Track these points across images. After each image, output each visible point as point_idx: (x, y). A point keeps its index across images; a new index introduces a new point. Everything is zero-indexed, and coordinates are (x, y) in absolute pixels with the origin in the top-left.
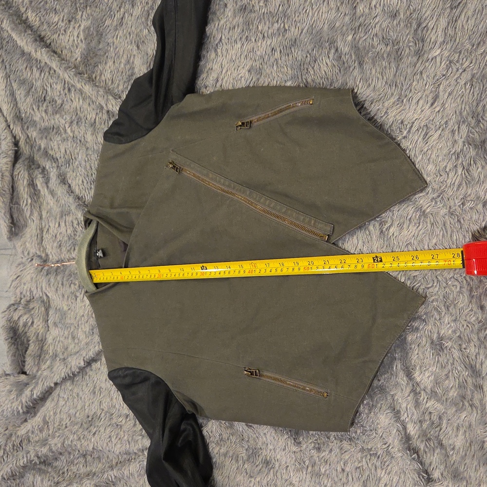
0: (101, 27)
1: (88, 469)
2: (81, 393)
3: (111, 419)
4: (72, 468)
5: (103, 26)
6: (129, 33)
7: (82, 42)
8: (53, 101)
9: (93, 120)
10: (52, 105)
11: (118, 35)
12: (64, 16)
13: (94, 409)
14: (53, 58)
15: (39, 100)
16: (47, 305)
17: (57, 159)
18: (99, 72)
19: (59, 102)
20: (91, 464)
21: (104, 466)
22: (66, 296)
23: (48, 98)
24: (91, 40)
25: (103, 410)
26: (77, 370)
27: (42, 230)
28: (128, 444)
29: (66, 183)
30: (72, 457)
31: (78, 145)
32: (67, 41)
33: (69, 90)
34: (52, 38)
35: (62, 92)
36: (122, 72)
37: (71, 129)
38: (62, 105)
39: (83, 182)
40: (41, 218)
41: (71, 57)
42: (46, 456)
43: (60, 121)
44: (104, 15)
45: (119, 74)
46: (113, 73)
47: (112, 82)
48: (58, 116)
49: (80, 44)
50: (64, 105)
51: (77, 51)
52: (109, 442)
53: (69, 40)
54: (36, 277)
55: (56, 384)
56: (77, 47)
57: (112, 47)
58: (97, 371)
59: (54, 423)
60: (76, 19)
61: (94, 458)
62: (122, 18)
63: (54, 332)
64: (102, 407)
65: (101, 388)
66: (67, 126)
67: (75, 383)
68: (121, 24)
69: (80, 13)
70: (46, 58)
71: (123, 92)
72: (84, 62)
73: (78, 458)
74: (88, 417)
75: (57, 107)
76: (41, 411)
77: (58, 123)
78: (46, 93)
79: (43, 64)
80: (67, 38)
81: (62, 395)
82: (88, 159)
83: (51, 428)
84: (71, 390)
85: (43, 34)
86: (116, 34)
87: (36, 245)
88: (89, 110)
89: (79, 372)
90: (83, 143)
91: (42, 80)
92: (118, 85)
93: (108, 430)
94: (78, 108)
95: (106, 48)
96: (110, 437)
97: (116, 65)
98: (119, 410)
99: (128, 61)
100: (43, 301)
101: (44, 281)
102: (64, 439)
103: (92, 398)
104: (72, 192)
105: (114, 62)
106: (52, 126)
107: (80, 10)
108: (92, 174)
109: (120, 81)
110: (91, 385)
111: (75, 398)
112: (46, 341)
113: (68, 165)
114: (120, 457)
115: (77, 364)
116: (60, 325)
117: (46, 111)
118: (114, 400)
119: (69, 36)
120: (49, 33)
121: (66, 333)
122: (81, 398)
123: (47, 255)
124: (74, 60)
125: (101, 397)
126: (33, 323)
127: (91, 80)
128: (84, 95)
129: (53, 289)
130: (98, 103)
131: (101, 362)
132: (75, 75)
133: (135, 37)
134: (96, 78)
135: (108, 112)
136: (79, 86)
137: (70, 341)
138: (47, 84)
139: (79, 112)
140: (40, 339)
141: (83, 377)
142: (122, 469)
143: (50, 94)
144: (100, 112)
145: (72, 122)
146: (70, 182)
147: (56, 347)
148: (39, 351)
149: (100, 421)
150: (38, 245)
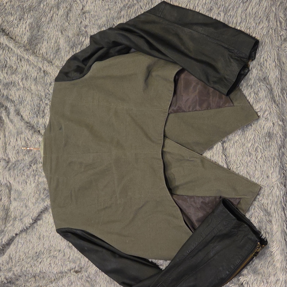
0: (39, 22)
1: (37, 284)
2: (31, 239)
3: (50, 253)
4: (27, 284)
5: (41, 21)
6: (57, 25)
7: (28, 31)
8: (11, 67)
9: (35, 77)
10: (11, 69)
11: (49, 27)
12: (16, 17)
13: (40, 248)
14: (10, 41)
15: (2, 67)
16: (10, 188)
17: (14, 101)
18: (38, 48)
19: (15, 67)
20: (39, 281)
21: (47, 282)
22: (20, 183)
23: (8, 65)
24: (33, 31)
25: (45, 248)
26: (29, 225)
27: (6, 144)
28: (61, 267)
29: (20, 115)
30: (27, 278)
31: (26, 92)
32: (19, 31)
33: (21, 60)
34: (10, 30)
35: (16, 62)
36: (52, 48)
37: (22, 83)
38: (16, 69)
39: (29, 113)
40: (5, 137)
41: (21, 41)
42: (11, 278)
43: (15, 78)
44: (41, 15)
45: (51, 49)
46: (47, 48)
47: (47, 54)
48: (14, 76)
49: (27, 33)
50: (17, 69)
51: (25, 37)
52: (50, 266)
53: (20, 31)
54: (3, 171)
55: (16, 234)
56: (25, 35)
57: (46, 34)
58: (41, 226)
59: (16, 258)
60: (24, 18)
61: (40, 277)
62: (52, 17)
63: (14, 204)
64: (44, 247)
65: (43, 236)
66: (20, 81)
67: (28, 234)
68: (51, 20)
69: (26, 15)
70: (6, 42)
71: (53, 59)
72: (29, 43)
73: (31, 278)
74: (36, 253)
75: (14, 71)
76: (7, 252)
77: (15, 80)
78: (7, 63)
79: (4, 46)
80: (19, 30)
81: (20, 241)
82: (32, 100)
83: (14, 261)
84: (25, 238)
85: (4, 28)
86: (49, 26)
87: (2, 153)
88: (33, 71)
89: (30, 227)
90: (29, 90)
91: (4, 55)
92: (50, 55)
93: (49, 260)
94: (26, 70)
95: (43, 34)
96: (50, 264)
97: (49, 44)
98: (55, 248)
99: (56, 42)
100: (7, 186)
101: (7, 174)
102: (22, 267)
103: (38, 242)
104: (23, 120)
105: (48, 42)
106: (11, 82)
107: (26, 13)
108: (34, 109)
109: (51, 53)
110: (37, 234)
111: (28, 242)
112: (10, 210)
113: (20, 104)
114: (56, 276)
115: (29, 222)
116: (18, 199)
117: (7, 73)
118: (52, 242)
119: (20, 28)
120: (8, 27)
121: (22, 204)
122: (32, 242)
123: (9, 159)
124: (23, 42)
125: (44, 241)
126: (1, 199)
127: (34, 53)
128: (29, 63)
129: (13, 179)
130: (38, 67)
131: (43, 220)
132: (25, 50)
133: (60, 27)
134: (36, 52)
135: (44, 72)
136: (26, 57)
137: (24, 208)
138: (7, 57)
139: (27, 73)
140: (6, 209)
141: (32, 230)
142: (58, 282)
143: (9, 63)
144: (39, 72)
145: (22, 79)
146: (22, 114)
147: (16, 213)
148: (5, 216)
149: (44, 255)
150: (4, 152)
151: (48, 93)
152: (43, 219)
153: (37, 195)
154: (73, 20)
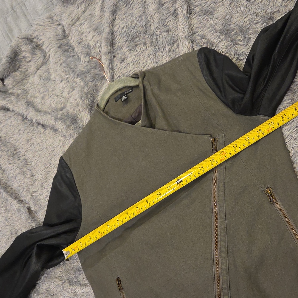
2: (21, 132)
3: (24, 166)
16: (45, 61)
25: (25, 155)
26: (30, 119)
27: (78, 19)
29: (115, 15)
31: (141, 3)
39: (123, 28)
40: (84, 12)
54: (52, 40)
65: (33, 143)
67: (23, 122)
81: (12, 119)
84: (18, 123)
93: (17, 171)
96: (16, 175)
98: (32, 167)
100: (45, 56)
103: (25, 142)
104: (112, 26)
108: (131, 31)
110: (30, 135)
111: (17, 130)
112: (29, 78)
113: (125, 5)
115: (32, 118)
116: (43, 82)
118: (34, 159)
121: (42, 90)
122: (19, 134)
125: (30, 148)
126: (30, 61)
137: (40, 96)
140: (26, 74)
141: (30, 125)
146: (117, 17)
147: (31, 88)
148: (20, 80)
149: (19, 160)
150: (69, 24)
151: (157, 35)
152: (46, 130)
153: (60, 105)
154: (253, 8)
